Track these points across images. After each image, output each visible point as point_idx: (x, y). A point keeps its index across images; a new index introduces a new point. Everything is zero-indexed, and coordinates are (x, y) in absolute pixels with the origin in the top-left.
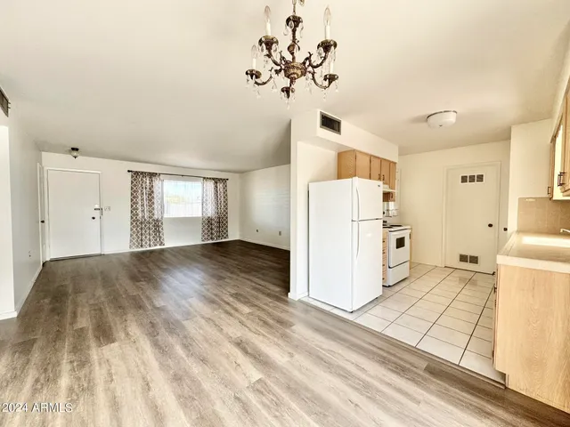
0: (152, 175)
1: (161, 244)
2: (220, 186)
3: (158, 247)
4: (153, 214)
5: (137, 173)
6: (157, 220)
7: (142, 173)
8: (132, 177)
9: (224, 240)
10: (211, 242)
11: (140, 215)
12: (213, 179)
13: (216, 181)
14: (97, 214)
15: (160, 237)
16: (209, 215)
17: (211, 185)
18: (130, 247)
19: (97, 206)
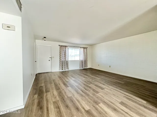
0: (66, 46)
1: (68, 69)
2: (85, 50)
3: (67, 70)
4: (66, 59)
5: (61, 46)
6: (67, 61)
7: (63, 46)
8: (60, 47)
9: (86, 68)
10: (82, 68)
11: (62, 59)
12: (83, 48)
13: (84, 48)
14: (50, 59)
15: (68, 67)
16: (82, 60)
17: (82, 49)
18: (59, 70)
19: (50, 57)
